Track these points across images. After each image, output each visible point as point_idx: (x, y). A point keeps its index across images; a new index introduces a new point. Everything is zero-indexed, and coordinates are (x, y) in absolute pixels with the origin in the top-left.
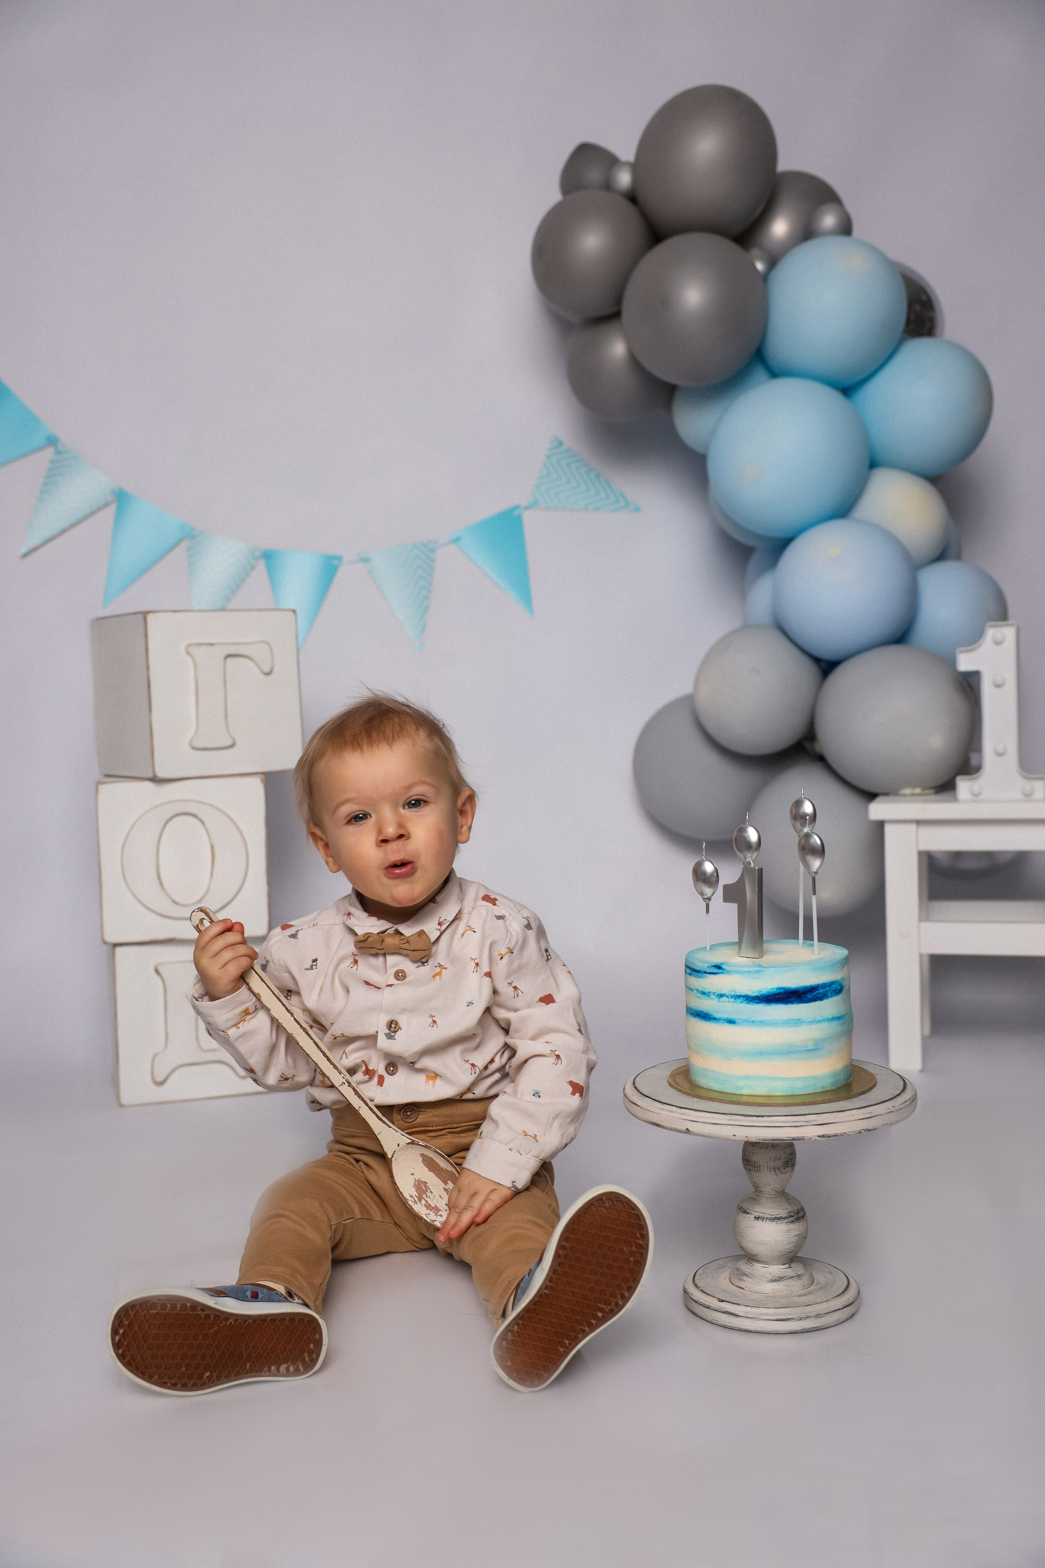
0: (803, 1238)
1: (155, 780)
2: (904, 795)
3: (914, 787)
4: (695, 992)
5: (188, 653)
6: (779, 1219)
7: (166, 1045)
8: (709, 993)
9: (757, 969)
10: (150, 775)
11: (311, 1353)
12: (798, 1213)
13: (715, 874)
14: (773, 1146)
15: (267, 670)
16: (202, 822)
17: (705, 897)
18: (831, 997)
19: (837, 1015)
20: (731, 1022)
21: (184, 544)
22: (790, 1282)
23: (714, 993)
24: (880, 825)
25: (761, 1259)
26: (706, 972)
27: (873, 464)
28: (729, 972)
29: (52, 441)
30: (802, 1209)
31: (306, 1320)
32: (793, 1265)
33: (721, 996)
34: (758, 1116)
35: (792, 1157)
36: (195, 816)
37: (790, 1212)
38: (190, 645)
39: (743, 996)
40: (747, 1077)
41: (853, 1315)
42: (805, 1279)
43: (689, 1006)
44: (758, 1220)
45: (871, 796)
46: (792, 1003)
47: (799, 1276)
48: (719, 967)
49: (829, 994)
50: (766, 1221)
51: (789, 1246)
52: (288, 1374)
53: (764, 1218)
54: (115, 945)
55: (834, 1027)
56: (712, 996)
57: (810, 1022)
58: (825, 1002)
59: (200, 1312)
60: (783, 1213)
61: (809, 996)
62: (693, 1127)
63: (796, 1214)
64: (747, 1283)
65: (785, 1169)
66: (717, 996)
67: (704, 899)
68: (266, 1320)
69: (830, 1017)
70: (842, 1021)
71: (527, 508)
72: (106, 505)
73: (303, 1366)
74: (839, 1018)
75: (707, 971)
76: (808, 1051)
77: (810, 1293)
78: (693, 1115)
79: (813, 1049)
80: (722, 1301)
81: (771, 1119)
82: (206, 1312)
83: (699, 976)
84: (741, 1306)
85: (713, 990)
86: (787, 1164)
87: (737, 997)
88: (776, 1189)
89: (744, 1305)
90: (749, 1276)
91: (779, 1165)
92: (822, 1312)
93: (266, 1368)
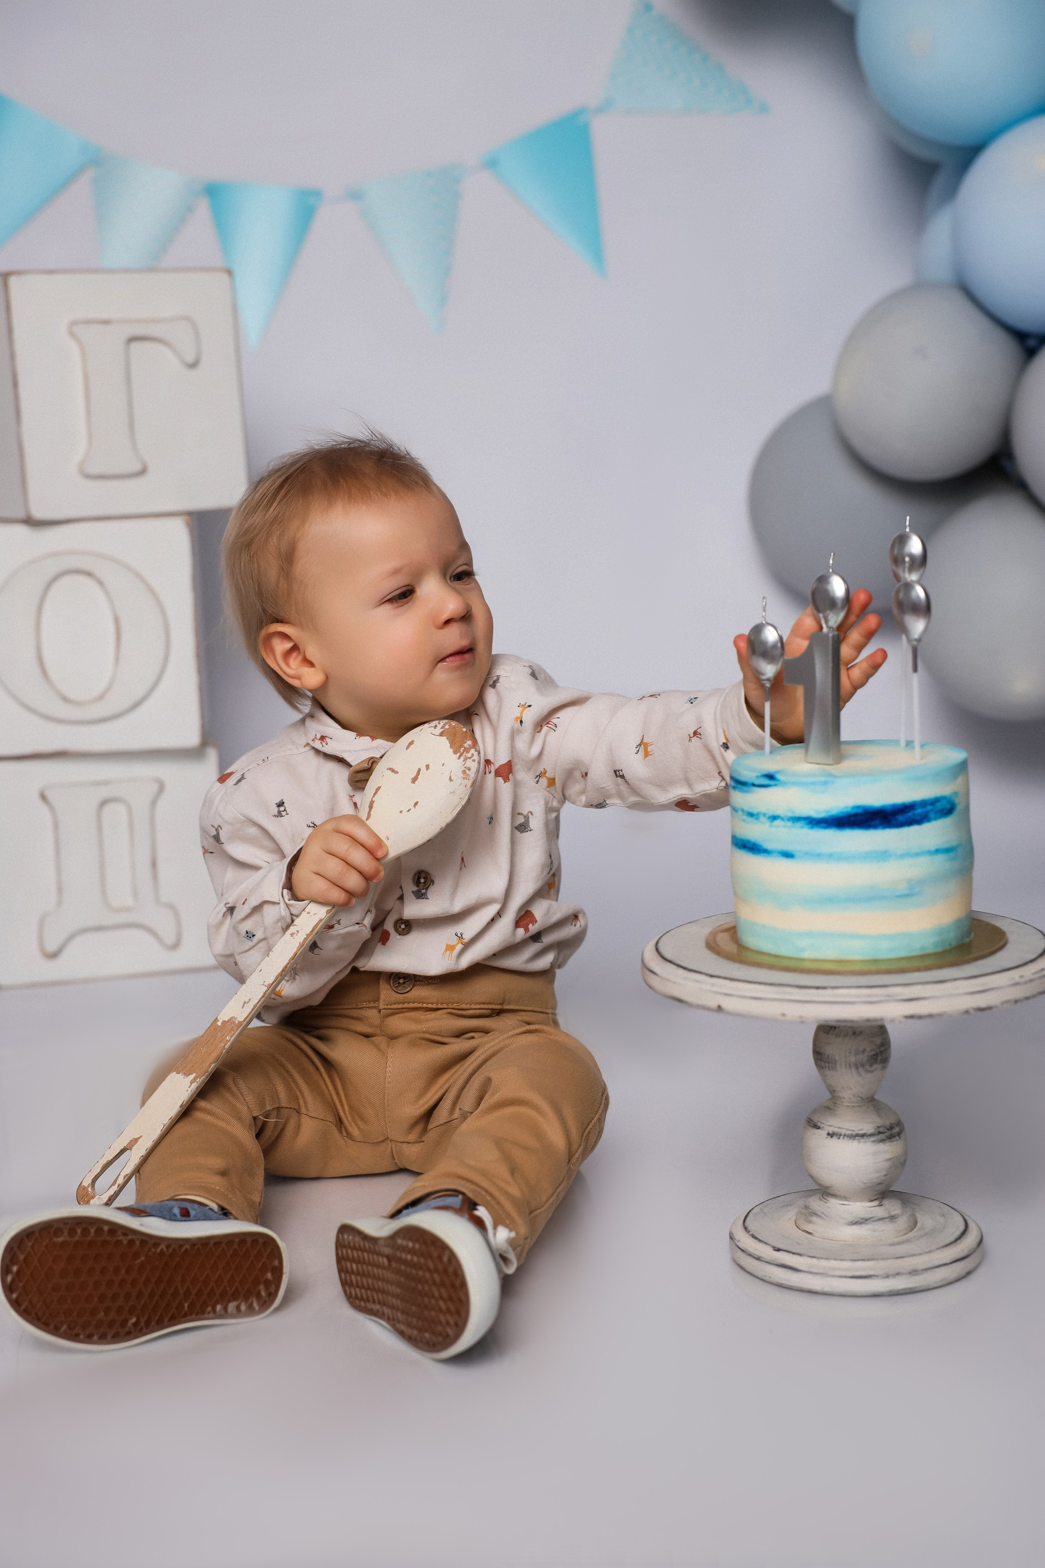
0: (899, 1164)
1: (30, 522)
4: (740, 813)
5: (73, 335)
6: (863, 1136)
7: (59, 903)
8: (758, 814)
10: (22, 515)
12: (891, 1128)
13: (779, 645)
14: (854, 1033)
15: (190, 359)
18: (936, 818)
19: (946, 846)
20: (788, 855)
21: (90, 174)
22: (879, 1226)
23: (764, 815)
25: (838, 1194)
26: (754, 785)
28: (784, 784)
30: (899, 1123)
32: (885, 1202)
33: (774, 818)
34: (817, 988)
35: (882, 1049)
36: (89, 574)
37: (879, 1127)
38: (74, 323)
39: (805, 819)
40: (811, 934)
41: (969, 1273)
42: (903, 1222)
43: (735, 835)
44: (832, 1137)
46: (876, 827)
47: (892, 1218)
48: (771, 777)
49: (932, 815)
50: (843, 1138)
51: (878, 1175)
52: (238, 1314)
53: (840, 1135)
55: (940, 863)
57: (902, 856)
58: (926, 827)
59: (121, 1238)
60: (868, 1128)
61: (901, 818)
62: (728, 1004)
63: (888, 1129)
64: (817, 1226)
65: (871, 1066)
66: (769, 818)
69: (933, 848)
70: (952, 855)
71: (598, 110)
74: (948, 850)
75: (756, 783)
76: (899, 896)
77: (908, 1241)
78: (728, 986)
79: (907, 895)
80: (779, 1250)
82: (130, 1237)
83: (747, 792)
84: (803, 1258)
85: (763, 810)
86: (876, 1059)
87: (796, 819)
88: (860, 1095)
89: (809, 1256)
90: (820, 1216)
91: (865, 1059)
92: (920, 1267)
93: (209, 1309)
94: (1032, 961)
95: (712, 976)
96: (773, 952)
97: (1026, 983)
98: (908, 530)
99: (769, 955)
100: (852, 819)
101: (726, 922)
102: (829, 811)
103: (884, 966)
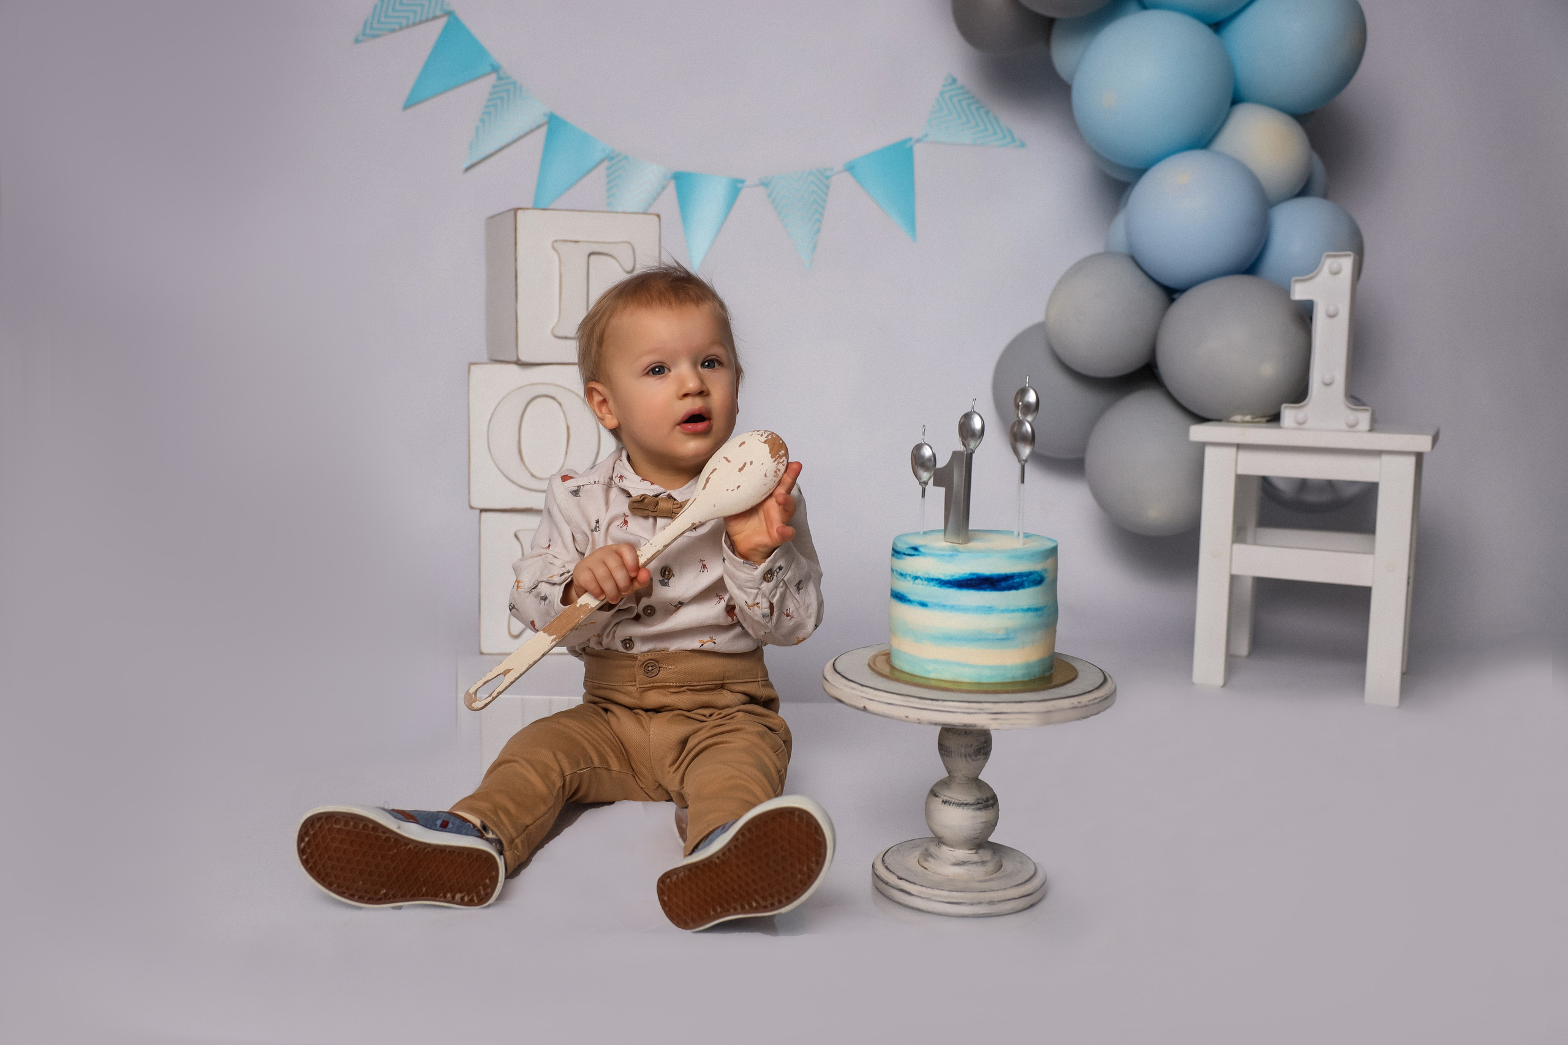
0: (992, 826)
1: (519, 363)
2: (1235, 422)
3: (1245, 414)
4: (895, 573)
5: (554, 249)
6: (966, 804)
8: (906, 575)
9: (951, 553)
10: (515, 359)
11: (486, 887)
12: (987, 800)
13: (933, 459)
14: (966, 733)
16: (560, 404)
17: (922, 481)
18: (1029, 586)
19: (1035, 606)
20: (923, 605)
21: (606, 164)
22: (973, 868)
23: (910, 575)
24: (1201, 447)
25: (947, 843)
26: (904, 554)
27: (1236, 100)
28: (924, 554)
29: (495, 69)
30: (993, 798)
31: (484, 856)
32: (981, 851)
33: (916, 578)
34: (932, 700)
35: (985, 745)
36: (553, 398)
37: (978, 799)
38: (556, 241)
39: (936, 580)
40: (936, 661)
42: (990, 866)
43: (893, 588)
44: (946, 804)
45: (1202, 419)
46: (984, 589)
47: (983, 863)
48: (916, 549)
49: (1026, 584)
50: (953, 805)
51: (972, 832)
52: (462, 902)
53: (951, 803)
54: (482, 510)
55: (1029, 618)
56: (909, 578)
57: (1002, 611)
58: (1021, 592)
59: (380, 834)
60: (970, 800)
61: (1003, 584)
62: (871, 706)
63: (985, 801)
64: (931, 864)
65: (976, 757)
66: (912, 578)
67: (920, 483)
68: (445, 851)
69: (1025, 607)
70: (1040, 613)
71: (918, 141)
72: (539, 127)
73: (477, 898)
74: (1036, 610)
75: (907, 552)
76: (998, 639)
77: (992, 880)
78: (872, 693)
79: (1005, 639)
80: (901, 879)
81: (945, 703)
82: (387, 835)
83: (900, 558)
84: (916, 886)
85: (909, 572)
86: (980, 752)
87: (930, 580)
88: (967, 776)
89: (921, 885)
90: (934, 858)
91: (972, 751)
92: (996, 900)
93: (441, 894)
94: (1089, 692)
95: (863, 686)
96: (910, 672)
97: (1082, 707)
98: (1027, 385)
99: (908, 673)
100: (969, 582)
101: (883, 648)
102: (953, 576)
103: (984, 688)
